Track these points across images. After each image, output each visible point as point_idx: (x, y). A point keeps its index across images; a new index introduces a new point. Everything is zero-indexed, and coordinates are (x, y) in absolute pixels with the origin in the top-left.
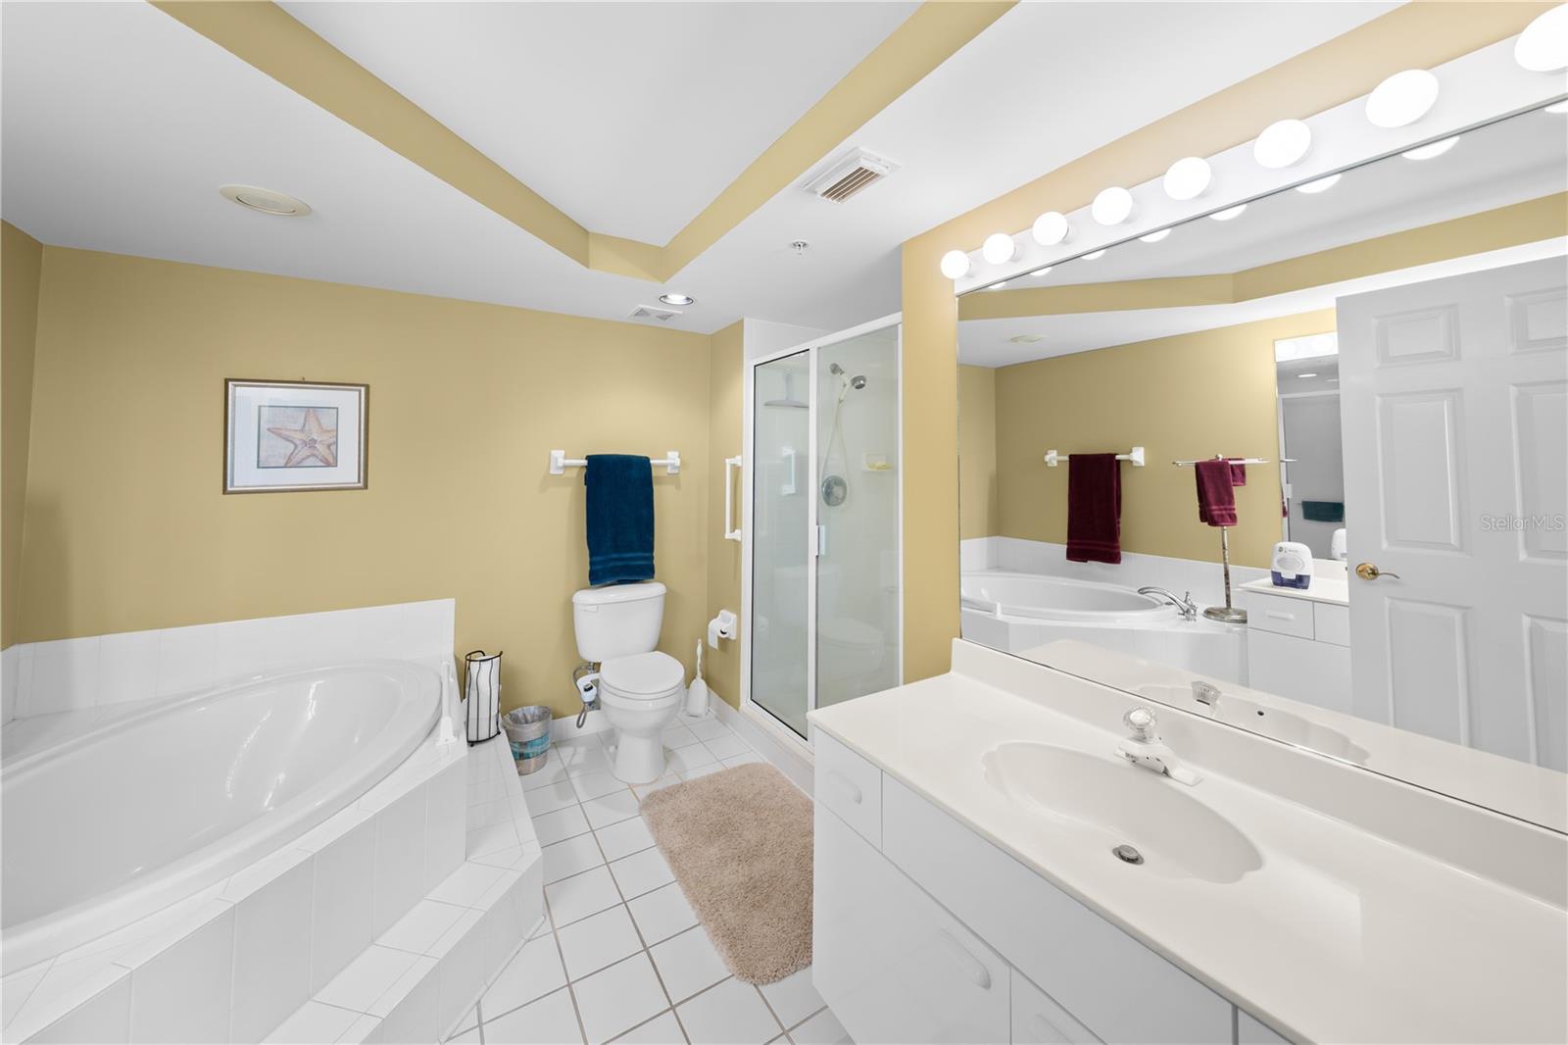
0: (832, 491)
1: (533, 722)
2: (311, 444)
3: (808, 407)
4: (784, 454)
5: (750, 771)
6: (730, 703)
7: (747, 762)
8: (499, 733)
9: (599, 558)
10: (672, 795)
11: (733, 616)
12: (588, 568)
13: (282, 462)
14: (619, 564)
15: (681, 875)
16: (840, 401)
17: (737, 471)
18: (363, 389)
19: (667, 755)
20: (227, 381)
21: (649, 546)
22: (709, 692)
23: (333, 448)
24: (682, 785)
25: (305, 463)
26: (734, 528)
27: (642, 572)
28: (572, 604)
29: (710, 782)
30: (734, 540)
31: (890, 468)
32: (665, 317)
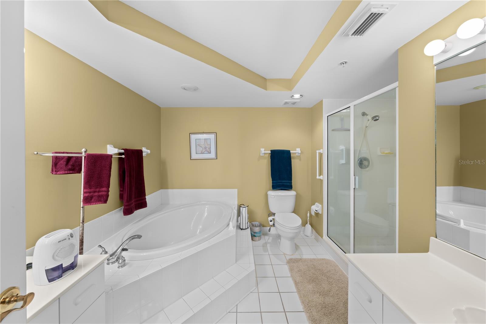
0: (362, 163)
1: (257, 227)
2: (206, 148)
3: (349, 130)
4: (340, 149)
5: (327, 262)
6: (319, 235)
7: (325, 258)
8: (248, 228)
9: (274, 182)
10: (297, 262)
11: (320, 206)
12: (271, 184)
13: (200, 152)
14: (281, 184)
15: (299, 291)
16: (366, 127)
17: (321, 155)
18: (215, 134)
19: (297, 247)
20: (190, 134)
21: (290, 179)
22: (312, 230)
23: (210, 149)
24: (301, 259)
25: (205, 153)
26: (320, 175)
27: (289, 187)
28: (267, 195)
29: (311, 261)
30: (320, 179)
31: (393, 154)
32: (294, 103)
